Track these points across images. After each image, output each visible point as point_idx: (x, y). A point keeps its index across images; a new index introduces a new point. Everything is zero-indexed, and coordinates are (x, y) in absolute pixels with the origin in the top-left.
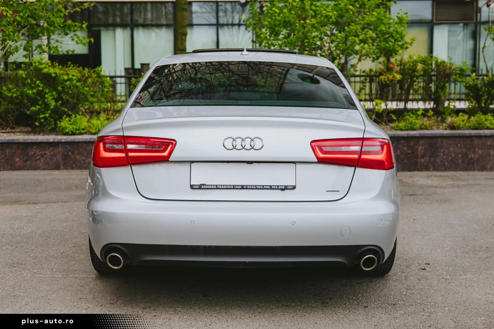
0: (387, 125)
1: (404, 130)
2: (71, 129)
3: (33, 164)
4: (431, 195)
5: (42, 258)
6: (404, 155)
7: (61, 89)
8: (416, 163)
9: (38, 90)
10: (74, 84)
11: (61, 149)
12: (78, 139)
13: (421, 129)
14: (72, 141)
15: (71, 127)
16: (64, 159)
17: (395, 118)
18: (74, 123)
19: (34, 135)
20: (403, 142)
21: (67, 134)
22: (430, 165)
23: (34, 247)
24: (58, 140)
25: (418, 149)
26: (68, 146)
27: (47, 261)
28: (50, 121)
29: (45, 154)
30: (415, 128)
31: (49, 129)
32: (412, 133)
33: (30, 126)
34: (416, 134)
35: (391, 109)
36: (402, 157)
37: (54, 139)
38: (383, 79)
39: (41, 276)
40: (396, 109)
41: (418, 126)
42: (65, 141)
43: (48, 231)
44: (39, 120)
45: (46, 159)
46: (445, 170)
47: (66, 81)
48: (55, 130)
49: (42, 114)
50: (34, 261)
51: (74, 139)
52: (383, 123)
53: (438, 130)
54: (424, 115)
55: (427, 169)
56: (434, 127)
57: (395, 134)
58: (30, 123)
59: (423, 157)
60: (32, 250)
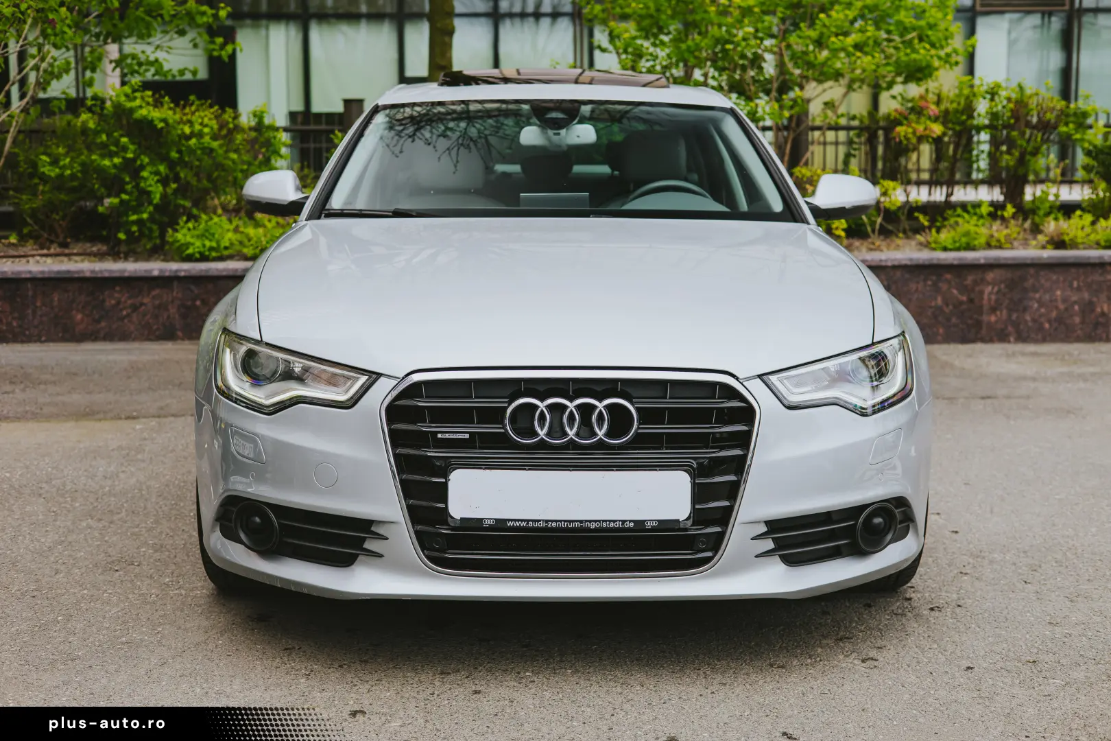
0: (908, 237)
1: (951, 250)
2: (198, 247)
3: (114, 326)
4: (1028, 397)
5: (176, 549)
6: (951, 307)
7: (177, 156)
8: (978, 324)
9: (124, 158)
10: (206, 145)
11: (177, 293)
12: (217, 270)
13: (989, 246)
14: (203, 274)
15: (198, 243)
16: (184, 317)
17: (926, 223)
18: (207, 234)
19: (115, 260)
20: (948, 276)
21: (190, 259)
22: (1010, 328)
23: (152, 523)
24: (171, 271)
25: (982, 293)
26: (193, 287)
27: (188, 556)
28: (151, 230)
29: (142, 304)
30: (975, 246)
31: (148, 246)
32: (970, 256)
33: (104, 240)
34: (978, 259)
35: (916, 202)
36: (947, 310)
37: (161, 271)
38: (903, 134)
39: (183, 592)
40: (928, 202)
41: (983, 240)
42: (187, 274)
43: (177, 482)
44: (125, 226)
45: (144, 315)
46: (1044, 340)
47: (188, 138)
48: (160, 250)
49: (133, 214)
50: (157, 555)
51: (207, 271)
52: (901, 235)
53: (1024, 248)
54: (993, 216)
55: (1002, 337)
56: (1016, 244)
57: (932, 259)
58: (105, 233)
59: (993, 310)
60: (149, 530)
